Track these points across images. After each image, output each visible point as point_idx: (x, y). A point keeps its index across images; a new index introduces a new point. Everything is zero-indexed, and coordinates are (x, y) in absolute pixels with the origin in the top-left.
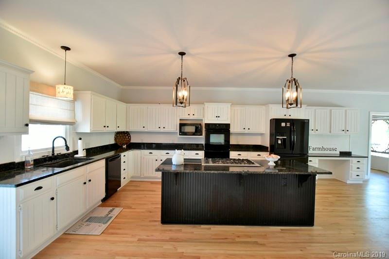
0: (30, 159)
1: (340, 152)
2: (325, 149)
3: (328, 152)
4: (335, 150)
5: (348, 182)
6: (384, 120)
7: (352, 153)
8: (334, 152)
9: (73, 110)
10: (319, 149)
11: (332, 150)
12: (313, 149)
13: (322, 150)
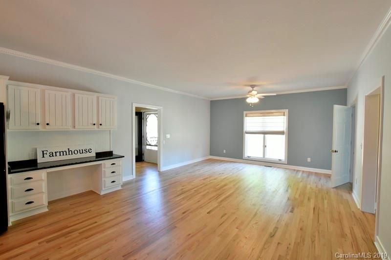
1: (96, 153)
2: (73, 153)
3: (79, 156)
4: (89, 151)
5: (102, 193)
6: (154, 114)
7: (114, 153)
8: (88, 155)
10: (62, 153)
11: (84, 151)
12: (52, 155)
13: (68, 153)
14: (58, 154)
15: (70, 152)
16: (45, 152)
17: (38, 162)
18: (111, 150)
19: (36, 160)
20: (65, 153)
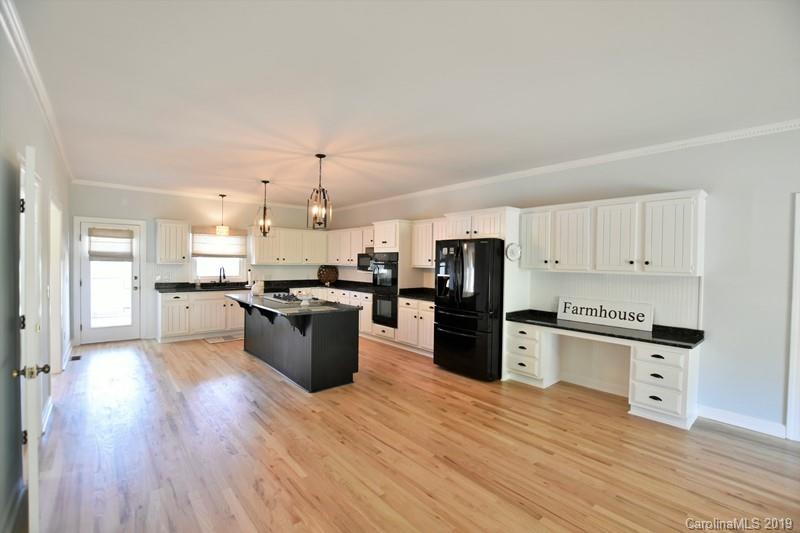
0: (198, 283)
2: (607, 314)
4: (640, 318)
8: (635, 325)
9: (246, 245)
10: (589, 311)
11: (628, 317)
12: (575, 311)
13: (598, 314)
14: (584, 311)
15: (603, 312)
16: (568, 305)
17: (558, 317)
18: (701, 329)
19: (556, 314)
20: (594, 311)
